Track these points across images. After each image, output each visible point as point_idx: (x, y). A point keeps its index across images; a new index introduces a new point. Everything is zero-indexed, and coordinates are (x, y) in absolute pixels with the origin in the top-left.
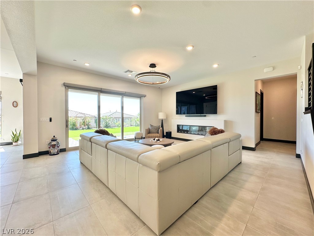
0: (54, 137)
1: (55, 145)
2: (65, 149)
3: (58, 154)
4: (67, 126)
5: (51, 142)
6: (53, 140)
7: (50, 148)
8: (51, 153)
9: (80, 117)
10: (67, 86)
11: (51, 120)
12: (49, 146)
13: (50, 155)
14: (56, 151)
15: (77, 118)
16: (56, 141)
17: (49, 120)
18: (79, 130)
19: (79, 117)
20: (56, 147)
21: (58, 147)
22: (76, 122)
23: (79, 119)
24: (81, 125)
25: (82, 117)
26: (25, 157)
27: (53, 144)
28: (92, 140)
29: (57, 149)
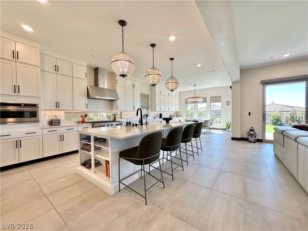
0: (252, 127)
1: (253, 134)
2: (262, 140)
3: (255, 142)
4: (264, 119)
5: (249, 132)
6: (251, 130)
7: (248, 136)
8: (250, 141)
9: (286, 111)
10: (264, 83)
11: (250, 114)
12: (248, 135)
13: (249, 142)
14: (253, 140)
15: (282, 113)
16: (253, 132)
17: (248, 114)
18: (284, 126)
19: (284, 111)
20: (253, 136)
21: (255, 137)
22: (280, 117)
23: (286, 113)
24: (287, 120)
25: (289, 111)
26: (233, 139)
27: (251, 133)
28: (284, 133)
29: (254, 139)
